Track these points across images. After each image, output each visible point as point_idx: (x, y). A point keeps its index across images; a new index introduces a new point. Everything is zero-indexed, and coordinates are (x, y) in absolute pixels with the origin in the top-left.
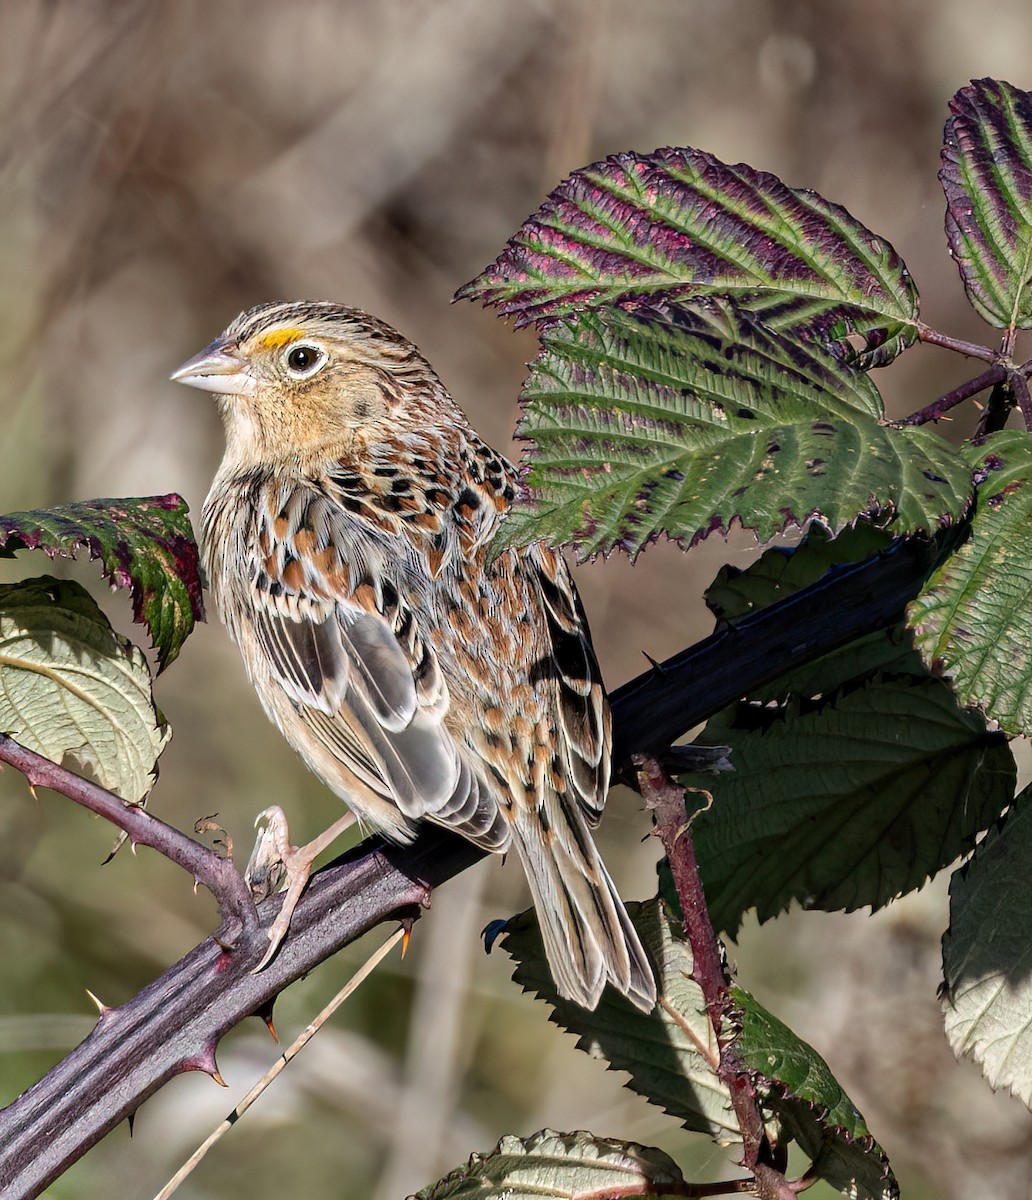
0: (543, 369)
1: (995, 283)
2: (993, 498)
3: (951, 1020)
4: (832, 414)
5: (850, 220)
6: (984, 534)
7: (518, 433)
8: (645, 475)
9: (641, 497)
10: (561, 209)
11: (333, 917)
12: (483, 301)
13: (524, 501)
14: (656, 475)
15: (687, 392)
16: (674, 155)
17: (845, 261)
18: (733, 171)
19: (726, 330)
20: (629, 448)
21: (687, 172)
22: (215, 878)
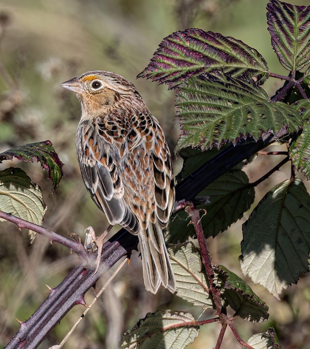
0: (181, 96)
1: (288, 58)
2: (306, 119)
3: (243, 266)
4: (257, 100)
5: (244, 44)
6: (306, 130)
7: (177, 115)
8: (215, 123)
9: (216, 130)
10: (163, 49)
11: (112, 256)
12: (146, 78)
13: (184, 134)
14: (218, 123)
15: (220, 99)
16: (191, 31)
17: (246, 56)
18: (208, 33)
19: (223, 80)
20: (208, 116)
21: (196, 35)
22: (77, 249)
